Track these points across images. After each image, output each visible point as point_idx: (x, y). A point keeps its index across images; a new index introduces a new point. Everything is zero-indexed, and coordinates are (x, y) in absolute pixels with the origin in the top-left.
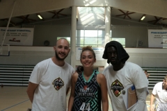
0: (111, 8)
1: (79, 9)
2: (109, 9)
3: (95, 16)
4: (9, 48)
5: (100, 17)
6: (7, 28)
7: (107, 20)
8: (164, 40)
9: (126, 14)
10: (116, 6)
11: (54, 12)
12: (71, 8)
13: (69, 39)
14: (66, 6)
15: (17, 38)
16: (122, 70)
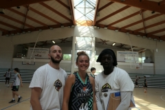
0: (96, 38)
1: (77, 38)
2: (94, 39)
3: (86, 42)
4: (35, 60)
5: (89, 43)
6: (34, 48)
7: (93, 45)
8: (126, 57)
9: (104, 42)
10: (99, 37)
11: (62, 39)
12: (72, 37)
13: (70, 55)
14: (69, 36)
15: (40, 54)
16: (112, 74)
